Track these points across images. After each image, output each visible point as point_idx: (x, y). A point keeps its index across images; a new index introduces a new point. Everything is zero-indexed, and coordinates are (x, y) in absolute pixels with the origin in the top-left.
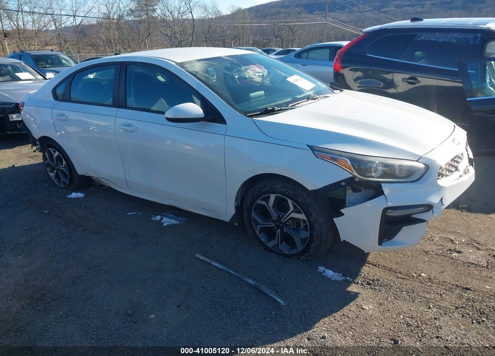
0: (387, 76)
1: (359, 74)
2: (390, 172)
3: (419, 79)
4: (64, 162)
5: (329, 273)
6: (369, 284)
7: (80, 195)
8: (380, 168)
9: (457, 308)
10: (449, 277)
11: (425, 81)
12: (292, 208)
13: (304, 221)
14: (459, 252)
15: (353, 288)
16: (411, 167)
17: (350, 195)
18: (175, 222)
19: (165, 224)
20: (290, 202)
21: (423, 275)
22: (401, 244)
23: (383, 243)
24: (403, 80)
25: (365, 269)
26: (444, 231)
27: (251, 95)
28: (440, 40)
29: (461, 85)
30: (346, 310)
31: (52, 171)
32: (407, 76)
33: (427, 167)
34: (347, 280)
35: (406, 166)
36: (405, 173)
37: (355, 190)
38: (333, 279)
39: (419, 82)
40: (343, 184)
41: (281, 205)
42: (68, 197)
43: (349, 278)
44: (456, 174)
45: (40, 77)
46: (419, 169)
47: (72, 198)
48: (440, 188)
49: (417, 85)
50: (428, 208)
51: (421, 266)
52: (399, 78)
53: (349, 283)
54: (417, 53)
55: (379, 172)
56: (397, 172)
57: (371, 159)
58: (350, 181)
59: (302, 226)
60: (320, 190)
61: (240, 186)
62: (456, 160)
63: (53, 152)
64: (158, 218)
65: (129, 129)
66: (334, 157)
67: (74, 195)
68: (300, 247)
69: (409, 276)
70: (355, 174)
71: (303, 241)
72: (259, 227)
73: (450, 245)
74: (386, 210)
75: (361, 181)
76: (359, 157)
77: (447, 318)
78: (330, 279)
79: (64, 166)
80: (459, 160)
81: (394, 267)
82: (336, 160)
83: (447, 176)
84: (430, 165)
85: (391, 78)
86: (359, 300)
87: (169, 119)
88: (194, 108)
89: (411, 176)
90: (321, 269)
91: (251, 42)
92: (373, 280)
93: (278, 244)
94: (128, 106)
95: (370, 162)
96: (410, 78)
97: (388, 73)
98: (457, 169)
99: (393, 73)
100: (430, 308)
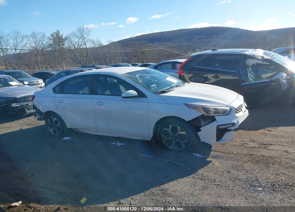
0: (204, 75)
1: (191, 75)
2: (217, 112)
3: (219, 76)
4: (59, 122)
5: (198, 155)
6: (214, 157)
7: (69, 138)
8: (213, 110)
9: (249, 161)
10: (245, 152)
11: (222, 77)
12: (179, 130)
13: (185, 135)
14: (247, 144)
15: (208, 159)
16: (225, 109)
17: (203, 122)
18: (123, 144)
19: (118, 145)
20: (178, 127)
21: (235, 152)
22: (225, 140)
23: (218, 141)
24: (212, 77)
25: (212, 153)
26: (240, 138)
27: (151, 86)
28: (226, 59)
29: (238, 78)
30: (208, 166)
31: (51, 128)
32: (214, 75)
33: (231, 109)
34: (206, 157)
35: (223, 109)
36: (223, 112)
37: (205, 120)
38: (200, 157)
39: (220, 78)
40: (200, 117)
41: (174, 130)
42: (63, 139)
43: (206, 156)
44: (242, 112)
45: (22, 84)
46: (228, 110)
47: (65, 140)
48: (236, 117)
49: (219, 79)
50: (233, 125)
51: (233, 150)
52: (210, 76)
53: (207, 158)
54: (216, 65)
55: (213, 112)
56: (220, 111)
57: (210, 107)
58: (202, 116)
59: (184, 138)
60: (191, 120)
61: (155, 123)
62: (241, 106)
63: (53, 119)
64: (114, 143)
65: (100, 103)
66: (195, 108)
67: (65, 138)
68: (184, 147)
69: (229, 153)
70: (204, 113)
71: (185, 143)
72: (165, 140)
73: (243, 142)
74: (218, 126)
75: (207, 116)
76: (205, 106)
77: (246, 164)
78: (198, 157)
79: (59, 125)
80: (242, 107)
81: (223, 151)
82: (196, 108)
83: (238, 113)
84: (232, 108)
85: (207, 76)
86: (212, 162)
87: (123, 97)
88: (133, 92)
89: (225, 113)
90: (194, 154)
91: (121, 60)
92: (216, 156)
93: (174, 147)
94: (98, 93)
95: (209, 108)
96: (215, 76)
97: (205, 74)
98: (242, 111)
99: (207, 74)
100: (239, 162)
